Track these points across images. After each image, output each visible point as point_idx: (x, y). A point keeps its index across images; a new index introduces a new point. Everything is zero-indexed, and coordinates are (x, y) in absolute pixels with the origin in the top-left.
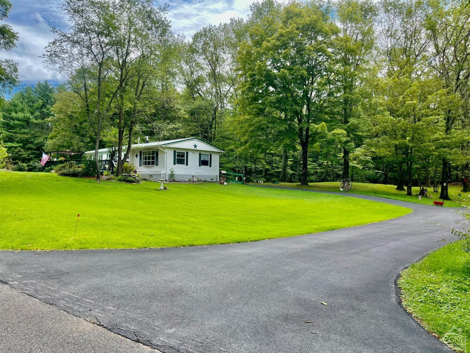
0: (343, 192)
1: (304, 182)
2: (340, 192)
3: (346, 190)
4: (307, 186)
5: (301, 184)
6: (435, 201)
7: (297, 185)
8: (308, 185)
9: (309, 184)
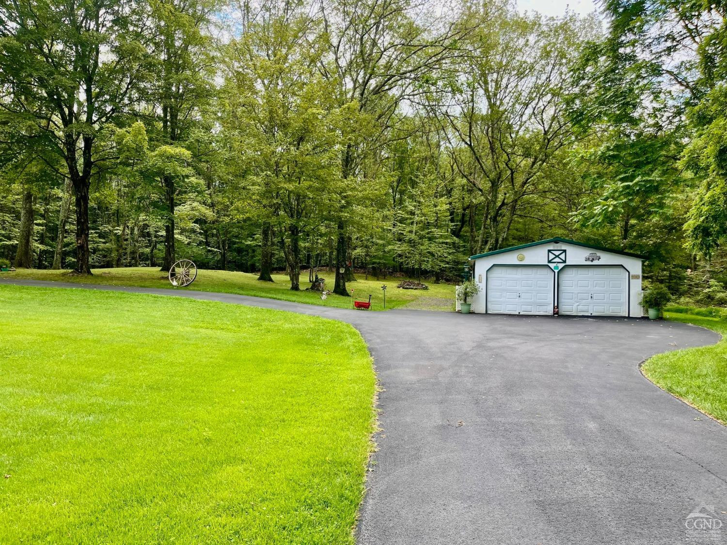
0: (178, 288)
1: (82, 267)
2: (173, 288)
3: (182, 284)
4: (90, 276)
5: (72, 272)
6: (357, 301)
7: (64, 275)
8: (92, 274)
9: (93, 271)
